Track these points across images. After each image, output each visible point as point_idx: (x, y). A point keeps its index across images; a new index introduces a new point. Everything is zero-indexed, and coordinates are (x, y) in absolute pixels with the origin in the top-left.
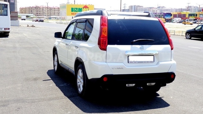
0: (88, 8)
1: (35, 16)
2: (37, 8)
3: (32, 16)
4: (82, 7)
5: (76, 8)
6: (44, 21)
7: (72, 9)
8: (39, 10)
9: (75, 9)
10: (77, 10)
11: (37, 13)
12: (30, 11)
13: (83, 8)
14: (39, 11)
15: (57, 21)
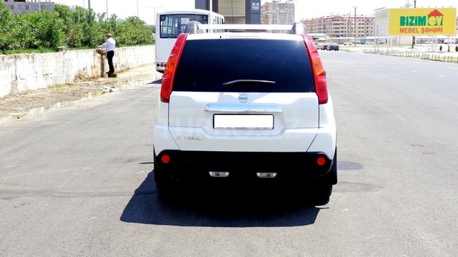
0: (442, 15)
1: (328, 38)
2: (336, 19)
3: (322, 39)
4: (426, 14)
5: (411, 17)
6: (340, 48)
7: (402, 18)
8: (342, 24)
9: (410, 20)
10: (414, 22)
11: (336, 32)
12: (322, 27)
13: (430, 16)
14: (342, 26)
15: (364, 48)
